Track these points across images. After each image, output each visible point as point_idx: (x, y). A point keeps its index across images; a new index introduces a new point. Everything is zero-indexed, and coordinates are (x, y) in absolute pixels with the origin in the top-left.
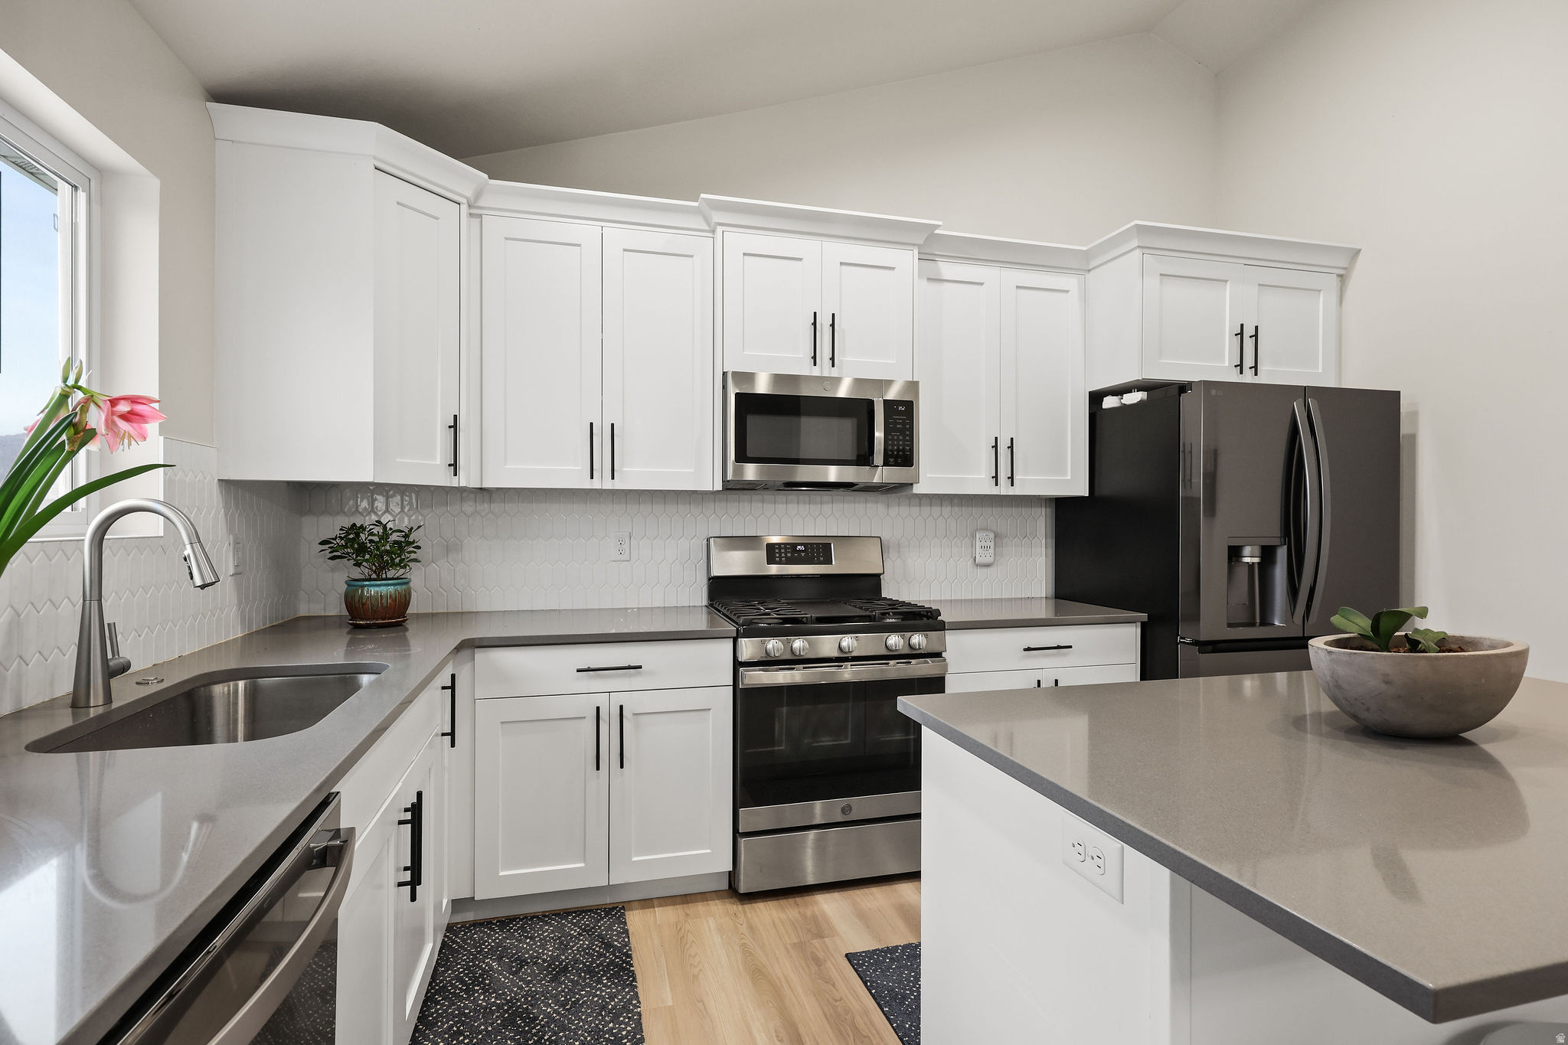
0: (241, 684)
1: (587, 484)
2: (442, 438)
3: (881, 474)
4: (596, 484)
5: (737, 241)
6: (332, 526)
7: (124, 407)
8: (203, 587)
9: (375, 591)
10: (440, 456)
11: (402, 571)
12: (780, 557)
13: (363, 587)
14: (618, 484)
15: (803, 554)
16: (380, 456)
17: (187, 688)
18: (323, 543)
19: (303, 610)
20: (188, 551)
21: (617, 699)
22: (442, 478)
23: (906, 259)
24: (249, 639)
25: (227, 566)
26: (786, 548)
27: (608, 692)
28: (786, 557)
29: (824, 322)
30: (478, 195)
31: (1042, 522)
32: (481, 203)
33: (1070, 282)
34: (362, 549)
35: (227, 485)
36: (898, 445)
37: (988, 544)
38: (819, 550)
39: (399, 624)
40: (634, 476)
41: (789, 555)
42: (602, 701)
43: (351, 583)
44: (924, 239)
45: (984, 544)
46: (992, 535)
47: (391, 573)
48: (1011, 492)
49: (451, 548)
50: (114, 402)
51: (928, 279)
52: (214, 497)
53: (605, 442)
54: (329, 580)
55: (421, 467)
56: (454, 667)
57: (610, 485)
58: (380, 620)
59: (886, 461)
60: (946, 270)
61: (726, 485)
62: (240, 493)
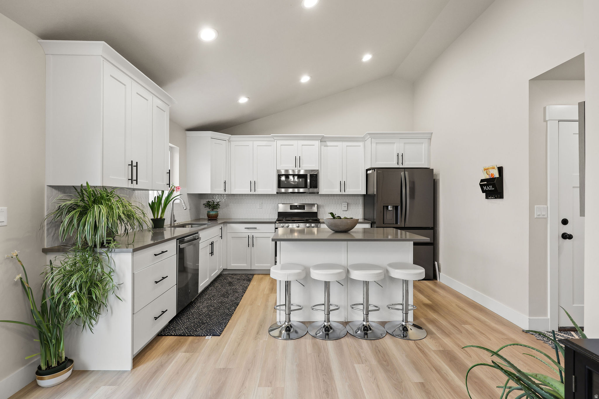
0: (190, 226)
1: (250, 193)
2: (223, 185)
3: (312, 190)
4: (252, 193)
5: (280, 143)
6: (205, 201)
7: (178, 188)
8: (185, 210)
9: (212, 213)
10: (223, 189)
11: (216, 210)
12: (293, 208)
13: (210, 212)
14: (256, 193)
15: (298, 207)
16: (212, 188)
17: (183, 225)
18: (203, 204)
19: (201, 217)
20: (183, 205)
21: (252, 234)
22: (223, 192)
23: (317, 143)
24: (191, 221)
25: (188, 208)
26: (294, 206)
27: (250, 233)
28: (294, 208)
29: (298, 158)
30: (230, 138)
31: (361, 201)
32: (231, 139)
33: (361, 144)
34: (210, 205)
35: (188, 194)
36: (314, 184)
37: (345, 205)
38: (302, 207)
39: (216, 219)
40: (259, 191)
42: (250, 234)
43: (208, 212)
44: (321, 138)
45: (344, 205)
46: (347, 204)
47: (215, 210)
48: (345, 193)
49: (227, 205)
50: (177, 187)
51: (324, 146)
52: (186, 196)
53: (253, 185)
54: (205, 211)
55: (220, 190)
56: (222, 225)
57: (254, 193)
58: (213, 218)
59: (311, 187)
60: (329, 143)
61: (277, 193)
62: (190, 196)
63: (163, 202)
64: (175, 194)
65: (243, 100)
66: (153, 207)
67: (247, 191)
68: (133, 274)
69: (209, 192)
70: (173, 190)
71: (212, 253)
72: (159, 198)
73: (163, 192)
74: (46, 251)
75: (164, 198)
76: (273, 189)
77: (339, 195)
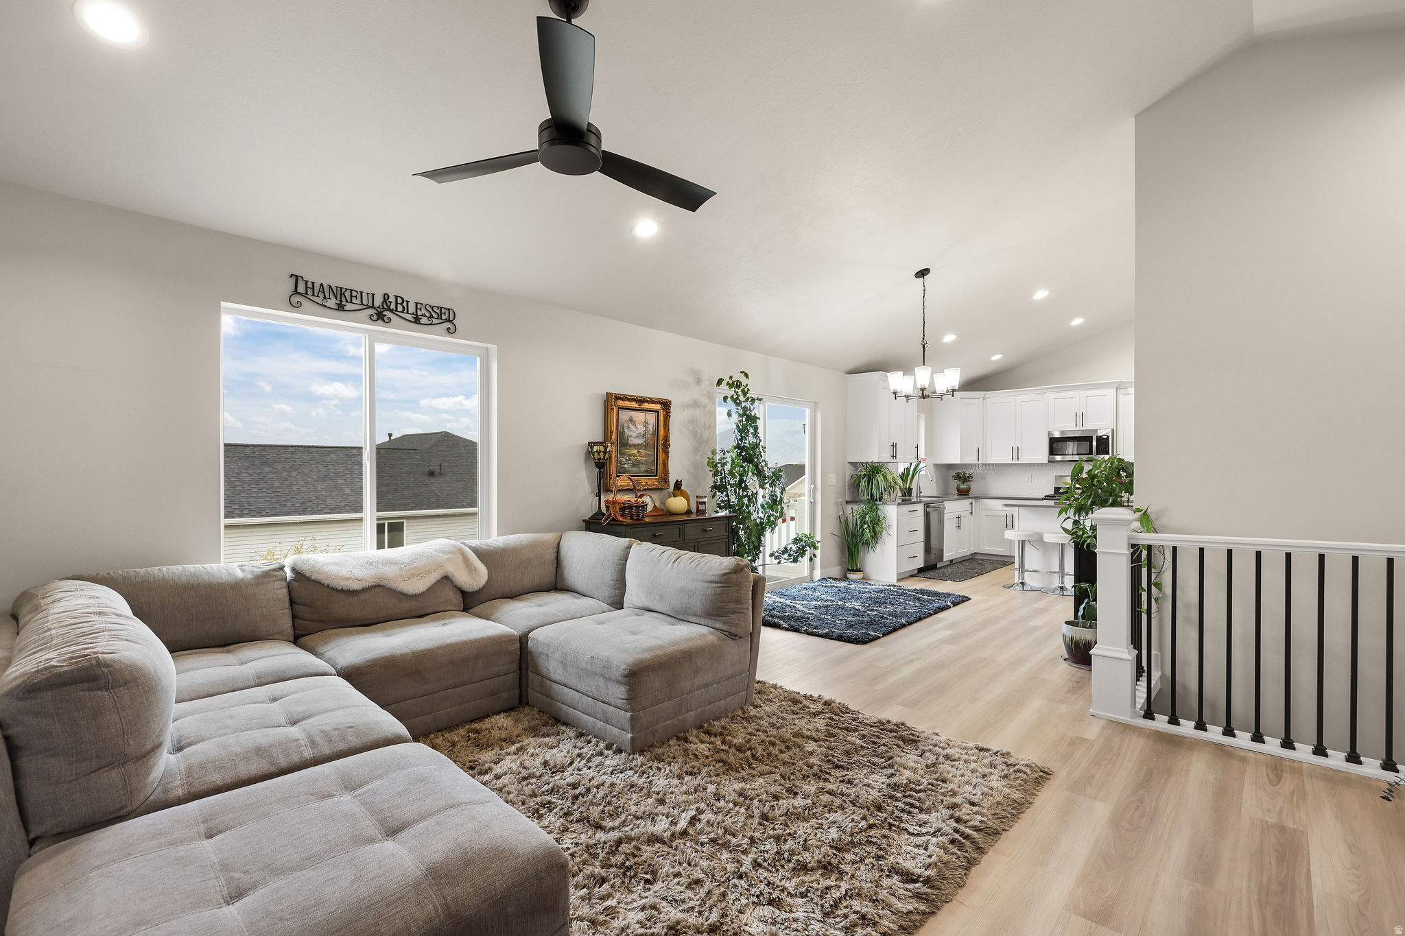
1: (1011, 462)
2: (976, 453)
3: (1100, 457)
4: (1014, 462)
5: (1053, 396)
6: (954, 473)
8: (932, 481)
9: (963, 486)
10: (976, 457)
11: (969, 483)
13: (960, 485)
14: (1020, 462)
16: (961, 458)
18: (952, 476)
19: (950, 490)
20: (931, 474)
22: (976, 462)
23: (1111, 392)
25: (936, 481)
27: (1009, 511)
29: (1079, 415)
32: (985, 397)
34: (960, 477)
35: (934, 464)
36: (1102, 448)
40: (1024, 459)
42: (1008, 513)
43: (958, 485)
47: (966, 483)
49: (983, 478)
53: (1016, 451)
54: (954, 484)
55: (971, 459)
56: (973, 500)
57: (1017, 462)
58: (964, 493)
59: (1098, 453)
61: (1049, 461)
62: (936, 465)
63: (911, 473)
64: (922, 465)
65: (997, 357)
66: (904, 477)
67: (1007, 459)
68: (897, 520)
69: (958, 462)
70: (920, 462)
71: (959, 527)
72: (908, 470)
73: (911, 464)
74: (847, 502)
75: (912, 469)
76: (1043, 455)
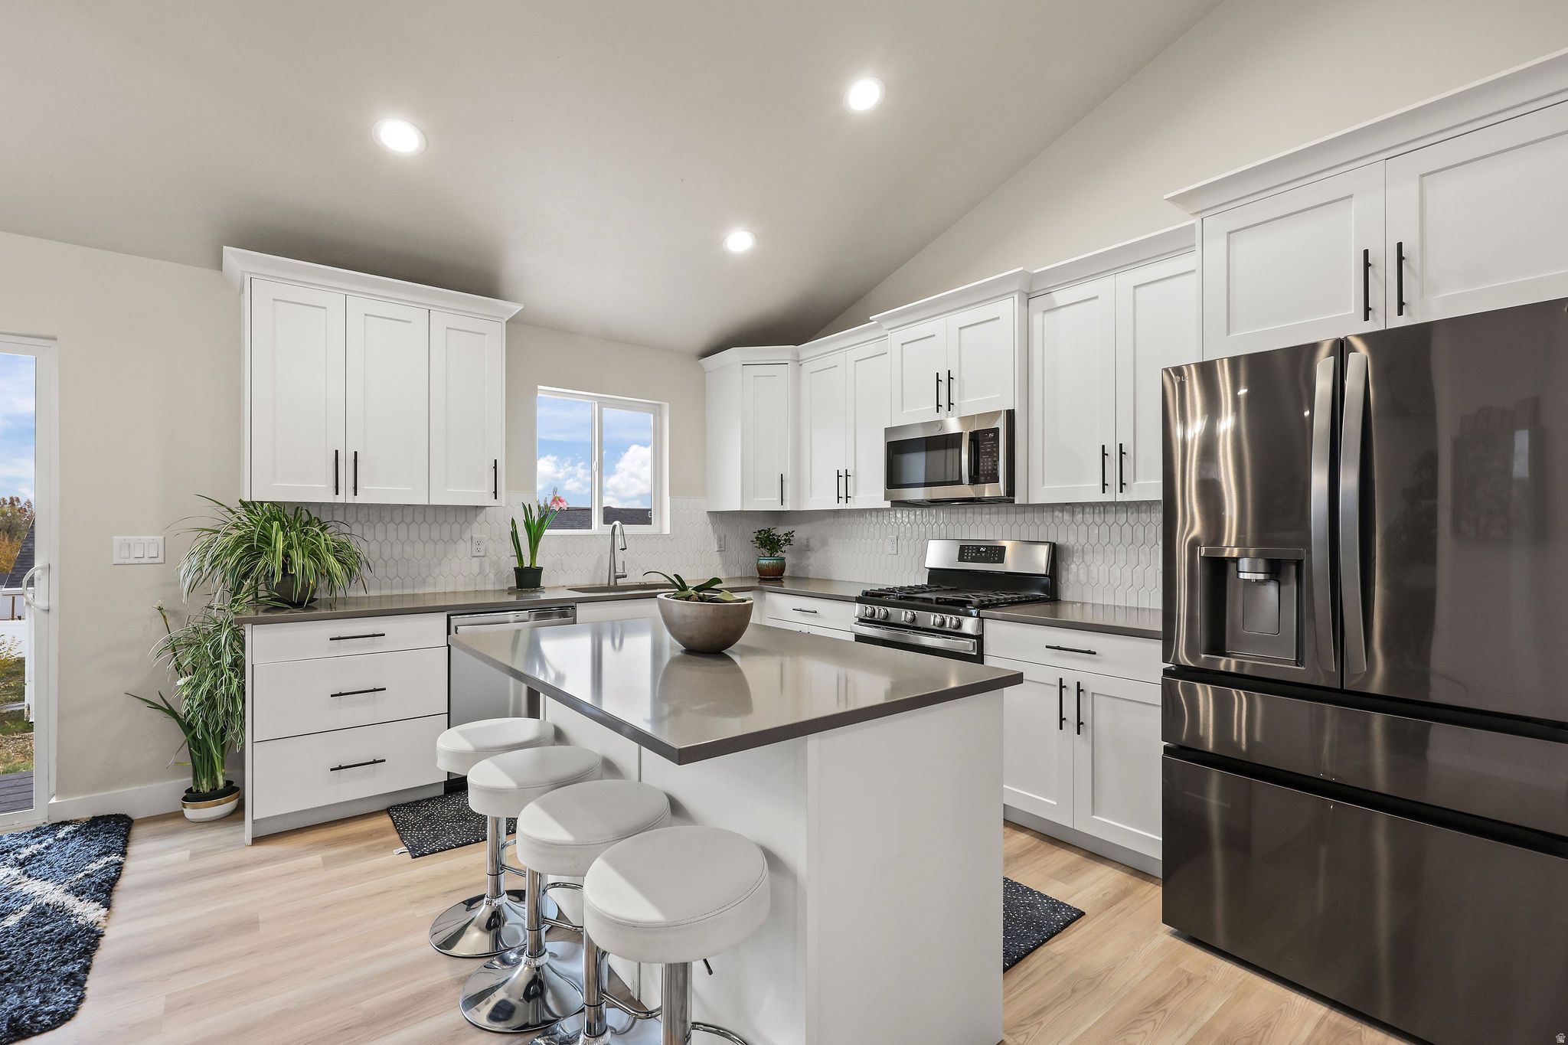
4: (842, 507)
5: (898, 337)
9: (769, 561)
10: (777, 496)
12: (968, 556)
14: (850, 505)
15: (983, 554)
26: (972, 549)
28: (972, 556)
29: (944, 379)
30: (797, 355)
32: (801, 358)
35: (709, 513)
36: (988, 466)
38: (996, 552)
39: (780, 579)
40: (860, 500)
41: (974, 554)
44: (1022, 284)
48: (1124, 497)
51: (1040, 312)
52: (706, 519)
53: (844, 481)
55: (769, 501)
59: (974, 480)
60: (1060, 297)
61: (893, 503)
69: (738, 508)
77: (1104, 506)
